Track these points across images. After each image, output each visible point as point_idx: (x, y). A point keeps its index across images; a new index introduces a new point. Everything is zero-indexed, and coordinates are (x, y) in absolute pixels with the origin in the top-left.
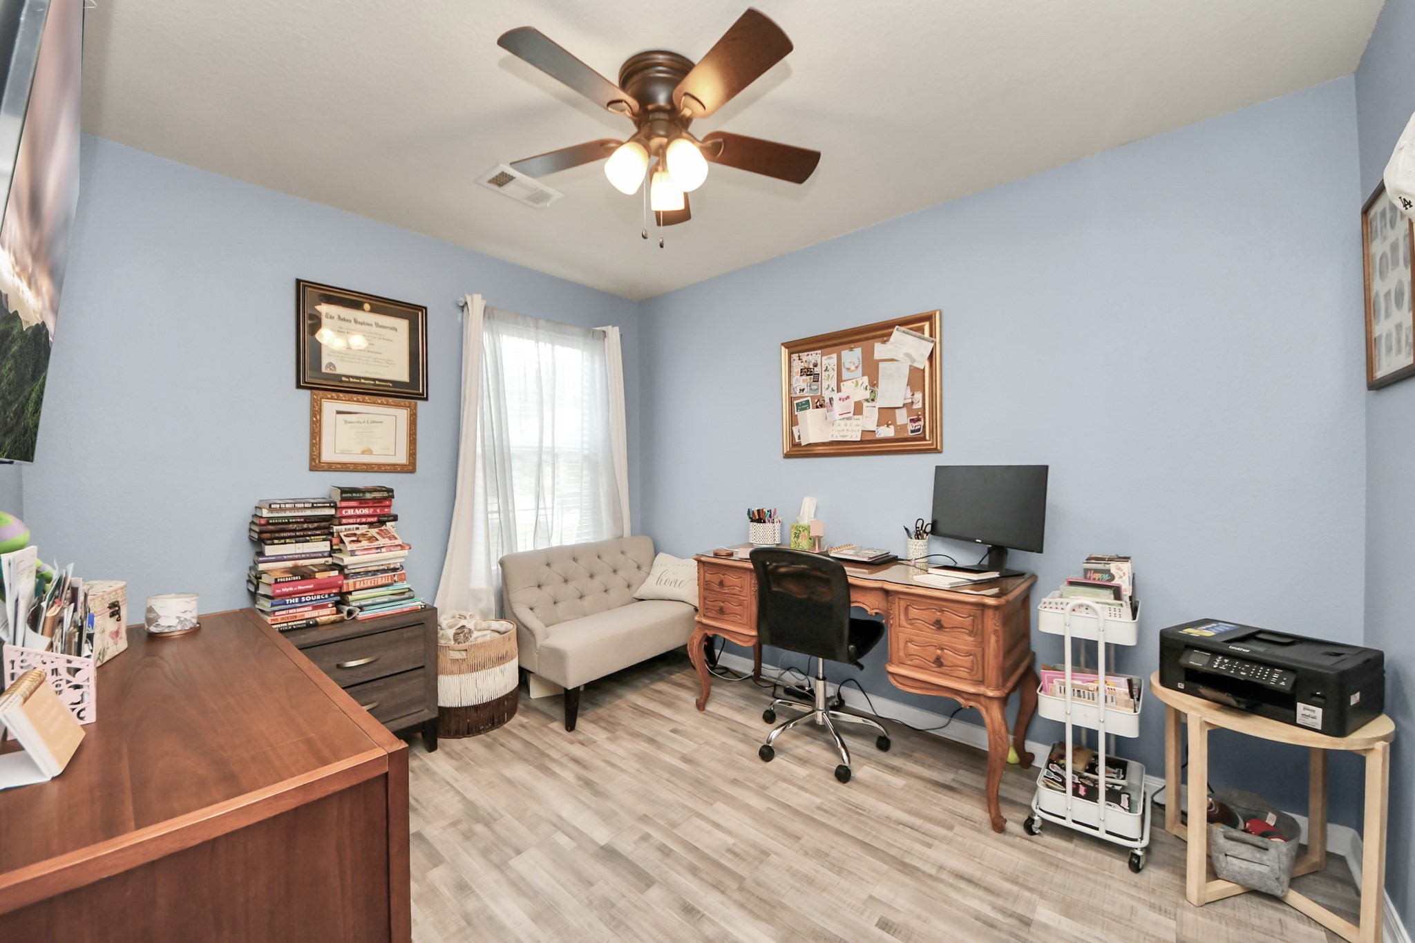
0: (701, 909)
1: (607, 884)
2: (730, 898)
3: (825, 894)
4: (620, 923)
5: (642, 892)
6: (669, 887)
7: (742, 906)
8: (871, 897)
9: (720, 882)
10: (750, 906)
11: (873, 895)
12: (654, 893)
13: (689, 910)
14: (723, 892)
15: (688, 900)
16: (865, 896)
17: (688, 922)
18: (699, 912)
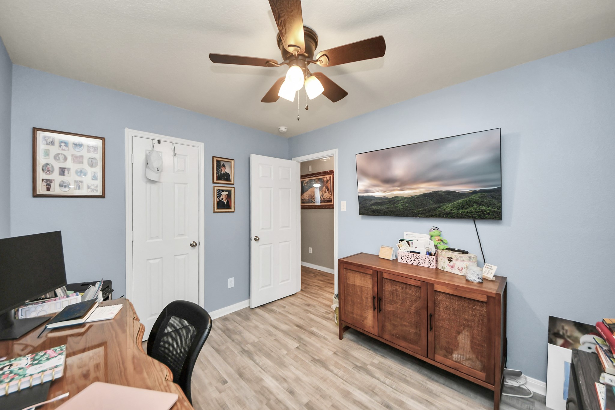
0: (287, 393)
1: (325, 406)
2: (275, 396)
3: (237, 395)
4: (317, 389)
5: (310, 401)
6: (299, 403)
7: (271, 393)
8: (220, 392)
9: (277, 404)
10: (268, 393)
11: (219, 393)
12: (305, 400)
13: (291, 392)
14: (277, 399)
15: (292, 396)
16: (223, 393)
17: (292, 388)
18: (288, 392)
